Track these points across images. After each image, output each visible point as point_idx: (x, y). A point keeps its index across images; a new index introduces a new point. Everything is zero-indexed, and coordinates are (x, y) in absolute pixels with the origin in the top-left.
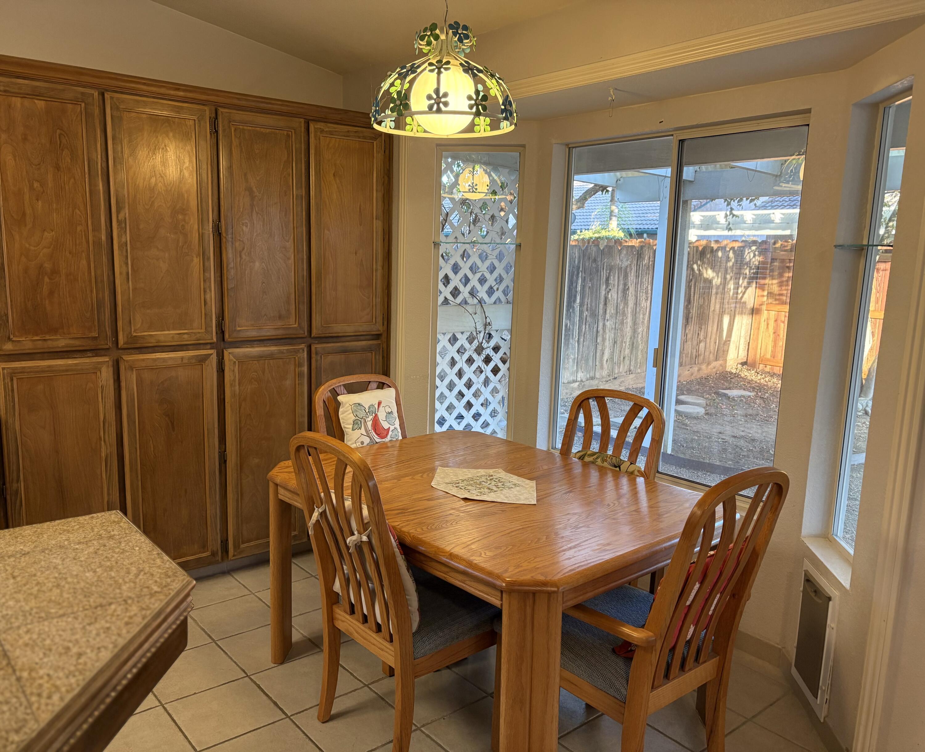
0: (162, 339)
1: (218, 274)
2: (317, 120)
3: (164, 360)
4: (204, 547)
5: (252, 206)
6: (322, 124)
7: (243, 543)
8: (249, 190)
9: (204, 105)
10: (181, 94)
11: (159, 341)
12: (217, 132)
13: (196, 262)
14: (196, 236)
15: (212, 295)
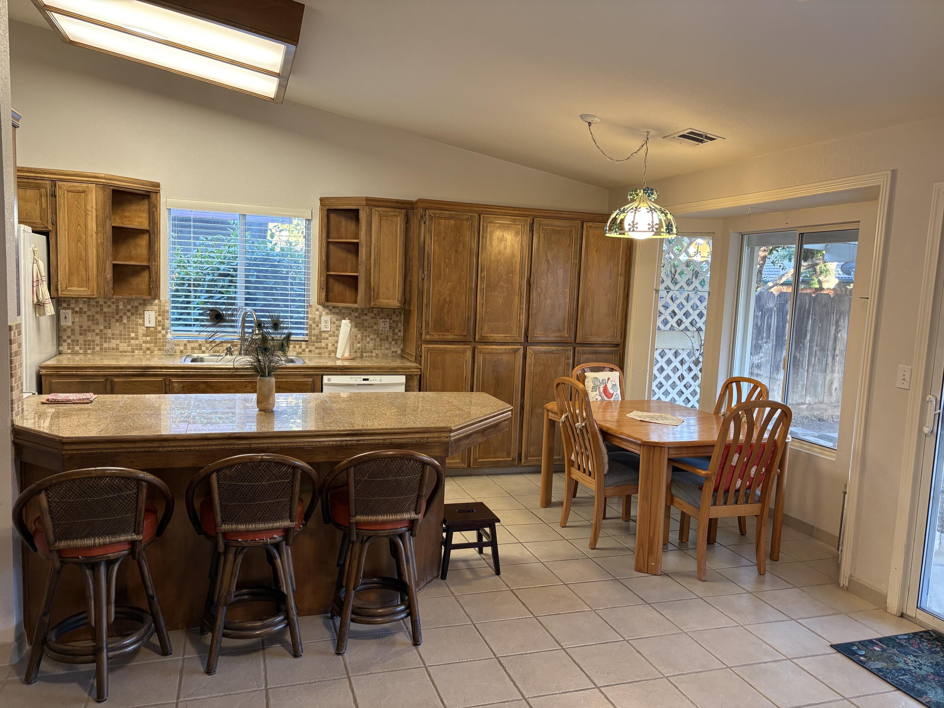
0: (497, 338)
1: (527, 306)
2: (588, 221)
3: (497, 349)
4: (509, 455)
5: (548, 269)
6: (591, 223)
7: (530, 457)
8: (548, 261)
9: (527, 217)
10: (516, 212)
11: (495, 340)
12: (533, 230)
13: (517, 299)
14: (517, 285)
15: (523, 317)
